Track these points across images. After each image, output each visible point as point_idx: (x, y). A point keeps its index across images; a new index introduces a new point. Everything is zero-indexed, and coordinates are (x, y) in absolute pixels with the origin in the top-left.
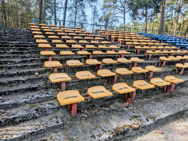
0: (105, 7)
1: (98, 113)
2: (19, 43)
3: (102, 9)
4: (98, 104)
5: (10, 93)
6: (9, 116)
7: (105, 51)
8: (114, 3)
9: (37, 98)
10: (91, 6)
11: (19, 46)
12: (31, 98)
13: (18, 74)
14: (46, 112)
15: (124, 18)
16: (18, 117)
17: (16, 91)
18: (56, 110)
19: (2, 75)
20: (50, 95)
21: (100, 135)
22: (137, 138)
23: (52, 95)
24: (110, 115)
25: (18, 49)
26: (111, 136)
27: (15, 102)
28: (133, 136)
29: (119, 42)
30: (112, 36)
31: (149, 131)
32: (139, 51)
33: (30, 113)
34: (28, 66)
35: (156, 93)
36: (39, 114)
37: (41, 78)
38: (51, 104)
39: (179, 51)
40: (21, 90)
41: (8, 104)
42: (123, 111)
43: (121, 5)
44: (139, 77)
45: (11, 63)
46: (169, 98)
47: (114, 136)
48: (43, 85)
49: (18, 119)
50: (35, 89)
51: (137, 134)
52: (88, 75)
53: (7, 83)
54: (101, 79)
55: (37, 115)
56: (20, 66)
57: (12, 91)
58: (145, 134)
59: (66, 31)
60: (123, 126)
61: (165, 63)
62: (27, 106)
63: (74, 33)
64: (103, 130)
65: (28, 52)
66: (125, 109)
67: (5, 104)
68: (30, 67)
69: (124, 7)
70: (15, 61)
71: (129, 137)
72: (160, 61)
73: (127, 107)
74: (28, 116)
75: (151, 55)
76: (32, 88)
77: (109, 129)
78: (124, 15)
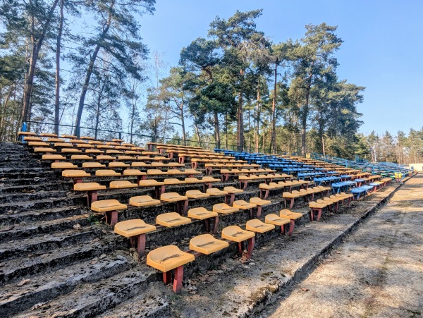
0: (149, 107)
1: (211, 280)
2: (11, 171)
3: (146, 110)
4: (204, 266)
5: (42, 267)
6: (67, 310)
7: (182, 179)
8: (165, 102)
9: (103, 269)
10: (129, 104)
11: (15, 177)
12: (91, 272)
13: (41, 231)
14: (129, 291)
15: (183, 126)
16: (83, 309)
17: (53, 264)
18: (144, 284)
19: (7, 235)
20: (124, 262)
21: (235, 309)
22: (280, 304)
23: (126, 261)
24: (230, 280)
25: (16, 182)
26: (251, 307)
27: (64, 283)
28: (275, 303)
29: (194, 164)
30: (179, 155)
31: (290, 291)
32: (227, 176)
33: (105, 297)
34: (54, 214)
35: (273, 238)
36: (119, 296)
37: (91, 233)
38: (132, 277)
39: (277, 176)
40: (63, 260)
41: (51, 290)
42: (244, 270)
43: (176, 106)
44: (242, 217)
45: (14, 210)
46: (292, 243)
47: (254, 306)
48: (102, 246)
49: (83, 313)
50: (88, 255)
51: (277, 299)
52: (178, 219)
53: (25, 250)
54: (193, 225)
55: (116, 300)
56: (38, 214)
57: (47, 264)
58: (288, 296)
59: (79, 145)
60: (259, 290)
61: (267, 193)
62: (88, 288)
63: (96, 148)
64: (234, 301)
65: (41, 187)
66: (246, 267)
67: (45, 290)
68: (58, 215)
69: (181, 109)
70: (21, 207)
71: (270, 305)
72: (260, 190)
73: (247, 264)
74: (101, 305)
75: (246, 183)
76: (84, 252)
77: (242, 299)
78: (183, 121)
